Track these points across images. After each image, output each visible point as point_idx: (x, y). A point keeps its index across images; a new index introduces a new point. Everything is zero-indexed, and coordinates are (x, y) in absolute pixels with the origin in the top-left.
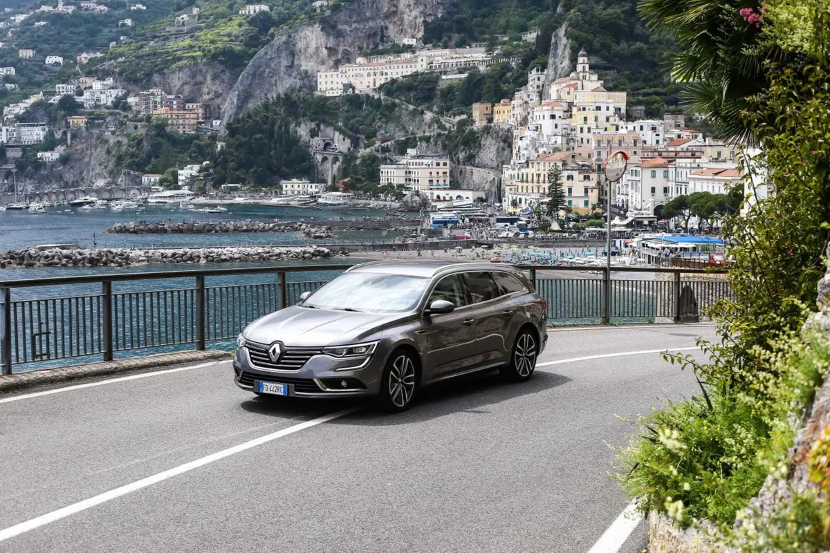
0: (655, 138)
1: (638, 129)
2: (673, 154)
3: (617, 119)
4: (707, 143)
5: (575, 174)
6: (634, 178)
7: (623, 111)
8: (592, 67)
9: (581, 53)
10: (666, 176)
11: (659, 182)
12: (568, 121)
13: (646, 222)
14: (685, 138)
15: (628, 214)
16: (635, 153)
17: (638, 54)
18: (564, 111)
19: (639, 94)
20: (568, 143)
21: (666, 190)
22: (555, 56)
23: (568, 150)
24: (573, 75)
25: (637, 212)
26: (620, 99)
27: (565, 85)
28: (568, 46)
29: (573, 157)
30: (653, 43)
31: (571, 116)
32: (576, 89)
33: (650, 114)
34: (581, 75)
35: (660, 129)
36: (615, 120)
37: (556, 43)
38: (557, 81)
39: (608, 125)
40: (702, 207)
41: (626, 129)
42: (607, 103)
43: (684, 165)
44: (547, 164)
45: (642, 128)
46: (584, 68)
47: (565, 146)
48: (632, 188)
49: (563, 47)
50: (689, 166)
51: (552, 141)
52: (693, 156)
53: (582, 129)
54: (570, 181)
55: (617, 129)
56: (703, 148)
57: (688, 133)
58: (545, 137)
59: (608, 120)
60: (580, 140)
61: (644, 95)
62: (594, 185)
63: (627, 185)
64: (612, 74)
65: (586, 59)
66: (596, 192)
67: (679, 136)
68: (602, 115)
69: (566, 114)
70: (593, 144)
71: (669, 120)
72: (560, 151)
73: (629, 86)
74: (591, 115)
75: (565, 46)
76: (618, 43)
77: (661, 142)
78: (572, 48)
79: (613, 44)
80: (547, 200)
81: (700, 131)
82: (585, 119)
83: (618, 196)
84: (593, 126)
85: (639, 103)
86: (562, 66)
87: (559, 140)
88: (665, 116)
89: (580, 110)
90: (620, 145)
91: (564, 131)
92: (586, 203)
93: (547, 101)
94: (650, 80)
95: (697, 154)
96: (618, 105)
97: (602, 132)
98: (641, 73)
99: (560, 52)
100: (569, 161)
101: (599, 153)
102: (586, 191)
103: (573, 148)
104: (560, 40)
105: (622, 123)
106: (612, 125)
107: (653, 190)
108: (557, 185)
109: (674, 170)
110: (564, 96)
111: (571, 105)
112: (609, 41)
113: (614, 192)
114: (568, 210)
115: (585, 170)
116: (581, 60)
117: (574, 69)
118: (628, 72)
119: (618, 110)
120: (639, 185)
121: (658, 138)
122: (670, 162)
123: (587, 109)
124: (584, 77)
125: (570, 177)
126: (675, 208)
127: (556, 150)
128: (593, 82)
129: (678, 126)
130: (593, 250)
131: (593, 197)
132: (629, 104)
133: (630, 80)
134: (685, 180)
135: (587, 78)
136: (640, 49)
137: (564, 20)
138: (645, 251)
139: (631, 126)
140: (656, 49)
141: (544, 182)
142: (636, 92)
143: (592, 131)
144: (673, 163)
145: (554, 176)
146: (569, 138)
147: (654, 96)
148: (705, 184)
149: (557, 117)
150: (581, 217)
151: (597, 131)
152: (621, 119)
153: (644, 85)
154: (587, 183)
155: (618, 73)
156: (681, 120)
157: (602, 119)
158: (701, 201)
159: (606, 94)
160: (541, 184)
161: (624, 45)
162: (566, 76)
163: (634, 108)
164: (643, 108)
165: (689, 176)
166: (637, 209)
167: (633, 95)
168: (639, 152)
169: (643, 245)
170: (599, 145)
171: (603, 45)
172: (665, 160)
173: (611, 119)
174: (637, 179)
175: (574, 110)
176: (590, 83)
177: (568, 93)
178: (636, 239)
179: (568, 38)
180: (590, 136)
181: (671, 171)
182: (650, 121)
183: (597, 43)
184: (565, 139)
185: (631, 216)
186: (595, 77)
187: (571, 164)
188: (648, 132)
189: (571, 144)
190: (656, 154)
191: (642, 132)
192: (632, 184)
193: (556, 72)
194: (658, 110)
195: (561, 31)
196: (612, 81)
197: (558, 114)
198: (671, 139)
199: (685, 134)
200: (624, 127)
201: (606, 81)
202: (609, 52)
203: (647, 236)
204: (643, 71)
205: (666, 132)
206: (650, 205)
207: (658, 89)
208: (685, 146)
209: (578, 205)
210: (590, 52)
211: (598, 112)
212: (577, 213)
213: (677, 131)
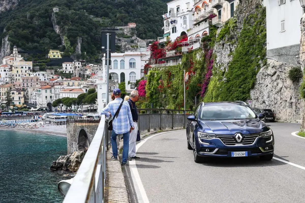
0: (44, 78)
1: (37, 75)
2: (52, 84)
3: (29, 71)
4: (64, 80)
5: (15, 92)
6: (39, 93)
7: (31, 68)
8: (19, 52)
9: (15, 47)
10: (51, 92)
11: (48, 94)
12: (11, 72)
13: (44, 109)
14: (55, 78)
15: (37, 106)
16: (37, 84)
17: (35, 48)
18: (9, 69)
19: (37, 62)
20: (11, 81)
21: (51, 97)
22: (4, 48)
23: (11, 83)
24: (12, 55)
25: (41, 105)
26: (30, 64)
27: (9, 59)
28: (9, 44)
29: (14, 86)
30: (41, 44)
31: (12, 70)
32: (13, 60)
33: (41, 70)
34: (15, 55)
35: (46, 75)
36: (28, 72)
37: (4, 43)
38: (5, 57)
39: (26, 74)
40: (68, 102)
41: (33, 75)
42: (26, 65)
43: (58, 88)
44: (4, 88)
45: (39, 75)
46: (16, 52)
47: (10, 82)
48: (38, 97)
49: (7, 44)
50: (59, 88)
51: (5, 80)
52: (60, 85)
53: (16, 75)
54: (13, 95)
55: (30, 75)
56: (63, 82)
57: (56, 76)
58: (2, 78)
59: (26, 72)
60: (16, 80)
61: (39, 62)
62: (22, 96)
63: (35, 96)
64: (26, 55)
65: (16, 49)
66: (23, 98)
67: (53, 77)
68: (24, 70)
69: (10, 69)
70: (21, 81)
71: (49, 71)
72: (8, 83)
73: (33, 59)
74: (19, 70)
75: (8, 44)
76: (28, 43)
77: (46, 80)
78: (10, 45)
79: (26, 44)
80: (5, 102)
81: (60, 76)
82: (17, 71)
83: (32, 100)
84: (21, 74)
85: (37, 65)
86: (7, 52)
87: (8, 79)
88: (47, 70)
89: (15, 68)
90: (31, 81)
91: (9, 76)
92: (20, 103)
93: (2, 65)
94: (41, 57)
95: (61, 84)
96: (29, 66)
97: (24, 76)
98: (37, 54)
99: (6, 46)
100: (13, 87)
101: (24, 84)
102: (19, 98)
103: (13, 82)
104: (6, 42)
105: (31, 73)
106: (28, 74)
107: (46, 97)
108: (9, 96)
109: (54, 90)
110: (9, 63)
111: (11, 66)
112: (24, 42)
113: (30, 98)
114: (14, 106)
115: (19, 91)
116: (14, 49)
117: (12, 53)
118: (32, 54)
119: (29, 68)
120: (41, 95)
121: (45, 78)
122: (52, 87)
123: (18, 68)
124: (16, 56)
125: (13, 93)
126: (57, 103)
127: (7, 83)
128: (19, 58)
129: (52, 74)
130: (28, 120)
131: (22, 100)
132: (34, 66)
133: (33, 57)
134: (58, 93)
135: (17, 56)
136: (36, 46)
137: (7, 34)
138: (48, 119)
139: (35, 74)
140: (42, 46)
141: (3, 95)
142: (36, 62)
143: (20, 76)
144: (54, 87)
145: (8, 93)
146: (12, 78)
147: (42, 63)
148: (66, 94)
149: (6, 71)
150: (19, 108)
151: (22, 76)
152: (31, 71)
153: (38, 59)
154: (20, 95)
155: (28, 54)
156: (53, 71)
157: (24, 71)
158: (67, 100)
159: (25, 62)
160: (1, 96)
161: (30, 44)
162: (9, 56)
163: (35, 67)
164: (38, 67)
165: (60, 91)
166: (40, 104)
167: (35, 63)
168: (39, 83)
169: (47, 117)
170: (23, 81)
171: (23, 44)
172: (50, 86)
173: (27, 72)
174: (40, 93)
175: (13, 68)
176: (18, 58)
177: (10, 62)
178: (44, 115)
179: (9, 41)
180: (20, 78)
181: (53, 90)
182: (42, 72)
183: (20, 44)
184: (10, 79)
185: (38, 107)
186: (20, 56)
187: (13, 89)
188: (42, 76)
189: (13, 81)
190: (46, 84)
191: (39, 76)
192: (38, 95)
193: (5, 54)
194: (44, 68)
195: (6, 39)
196: (27, 57)
197: (7, 70)
198: (50, 78)
199: (55, 77)
200: (32, 74)
201: (24, 57)
202: (25, 47)
203: (48, 114)
204: (38, 53)
205: (48, 76)
206: (45, 103)
207: (44, 60)
208: (56, 81)
209: (17, 103)
210: (18, 46)
211: (22, 69)
212: (17, 107)
213: (52, 76)
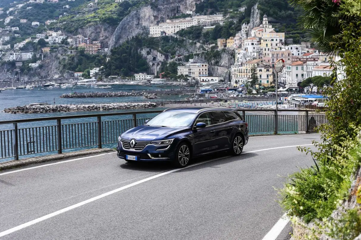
0: (298, 53)
1: (290, 48)
2: (305, 60)
3: (281, 44)
4: (320, 55)
5: (263, 69)
6: (288, 70)
7: (283, 41)
8: (270, 22)
9: (265, 16)
10: (303, 69)
11: (300, 72)
12: (259, 46)
13: (294, 89)
14: (311, 52)
16: (289, 59)
17: (290, 16)
18: (258, 42)
19: (290, 34)
20: (259, 56)
21: (302, 75)
22: (253, 17)
23: (259, 58)
24: (261, 25)
25: (290, 85)
26: (282, 36)
27: (257, 30)
28: (259, 13)
29: (262, 61)
30: (296, 11)
31: (260, 44)
32: (263, 32)
33: (295, 42)
34: (265, 25)
35: (300, 49)
36: (280, 45)
37: (253, 12)
38: (254, 28)
39: (277, 47)
40: (319, 82)
41: (285, 49)
42: (276, 38)
43: (310, 64)
44: (250, 65)
45: (291, 48)
46: (266, 22)
47: (258, 57)
48: (288, 75)
49: (256, 13)
50: (312, 64)
51: (253, 55)
52: (314, 60)
53: (265, 49)
54: (261, 72)
55: (281, 49)
56: (319, 57)
57: (312, 50)
58: (249, 53)
59: (277, 45)
60: (265, 54)
61: (292, 34)
62: (271, 74)
63: (285, 73)
64: (278, 25)
65: (267, 18)
66: (272, 76)
67: (308, 52)
68: (274, 43)
69: (258, 43)
70: (270, 56)
71: (303, 44)
72: (256, 59)
73: (286, 30)
74: (269, 43)
75: (258, 13)
76: (281, 12)
77: (300, 54)
78: (260, 14)
79: (279, 12)
80: (251, 80)
81: (317, 49)
82: (267, 45)
83: (282, 78)
84: (270, 48)
85: (290, 37)
86: (257, 21)
87: (255, 54)
88: (302, 43)
89: (264, 41)
90: (282, 56)
91: (258, 50)
92: (268, 82)
93: (250, 37)
94: (295, 27)
95: (316, 59)
96: (281, 39)
97: (274, 50)
98: (291, 24)
99: (255, 16)
100: (260, 63)
101: (273, 60)
102: (268, 76)
103: (262, 58)
104: (255, 11)
105: (283, 46)
106: (279, 47)
107: (297, 75)
108: (255, 74)
109: (306, 66)
110: (258, 35)
111: (260, 39)
112: (276, 11)
113: (280, 76)
114: (260, 85)
115: (267, 67)
116: (264, 19)
117: (261, 23)
118: (285, 24)
119: (281, 40)
120: (291, 73)
121: (299, 52)
122: (304, 63)
123: (267, 40)
124: (266, 27)
125: (261, 70)
126: (306, 83)
127: (254, 59)
128: (270, 29)
129: (307, 47)
130: (271, 102)
131: (271, 79)
132: (286, 38)
133: (286, 27)
134: (311, 70)
135: (267, 27)
136: (290, 14)
137: (257, 2)
138: (293, 102)
139: (287, 47)
140: (297, 14)
141: (249, 73)
142: (289, 33)
143: (270, 50)
144: (306, 63)
145: (254, 70)
146: (260, 53)
147: (297, 34)
148: (320, 72)
149: (254, 44)
150: (266, 88)
151: (272, 50)
152: (282, 45)
153: (292, 29)
154: (268, 73)
155: (281, 24)
156: (309, 44)
157: (274, 45)
158: (318, 79)
159: (276, 33)
160: (248, 73)
161: (283, 12)
162: (258, 26)
163: (288, 40)
164: (292, 39)
165: (312, 69)
166: (290, 84)
167: (288, 34)
168: (291, 59)
169: (293, 99)
170: (273, 56)
171: (274, 13)
172: (302, 62)
173: (278, 45)
174: (290, 70)
175: (262, 41)
176: (268, 29)
177: (259, 34)
178: (290, 97)
179: (258, 10)
180: (269, 52)
181: (305, 67)
182: (295, 45)
183: (271, 12)
184: (258, 54)
185: (287, 87)
186: (271, 26)
187: (261, 65)
188: (294, 50)
189: (261, 56)
190: (298, 59)
191: (292, 50)
192: (288, 73)
193: (254, 25)
194: (299, 40)
195: (256, 7)
196: (278, 28)
197: (255, 43)
198: (305, 53)
199: (311, 51)
200: (284, 48)
201: (276, 28)
202: (277, 15)
203: (294, 95)
204: (292, 23)
205: (302, 50)
206: (295, 82)
207: (298, 31)
208: (311, 56)
209: (264, 82)
210: (269, 16)
211: (272, 41)
212: (264, 86)
213: (307, 49)
